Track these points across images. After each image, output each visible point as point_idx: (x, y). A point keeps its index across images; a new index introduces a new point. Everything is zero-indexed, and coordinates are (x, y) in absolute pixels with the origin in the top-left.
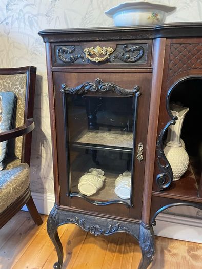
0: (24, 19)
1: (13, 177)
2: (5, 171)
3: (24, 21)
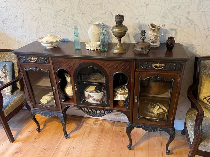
0: (11, 28)
1: (15, 98)
2: (13, 95)
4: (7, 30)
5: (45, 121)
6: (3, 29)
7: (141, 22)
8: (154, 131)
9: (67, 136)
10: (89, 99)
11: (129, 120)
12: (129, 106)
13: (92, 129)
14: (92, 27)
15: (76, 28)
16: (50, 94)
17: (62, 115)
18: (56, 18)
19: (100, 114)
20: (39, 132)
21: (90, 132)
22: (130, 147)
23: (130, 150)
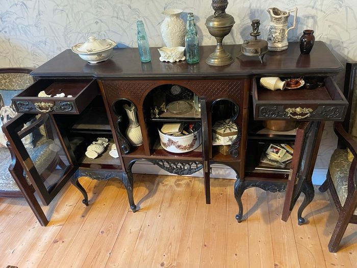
0: (18, 29)
1: (42, 153)
2: (36, 148)
3: (19, 30)
4: (10, 33)
5: (93, 186)
6: (3, 31)
7: (254, 6)
8: (279, 191)
9: (135, 208)
10: (170, 146)
11: (238, 177)
12: (239, 153)
13: (174, 193)
14: (168, 19)
15: (140, 24)
16: (99, 142)
17: (125, 175)
18: (99, 5)
19: (190, 169)
20: (87, 205)
21: (172, 199)
22: (240, 218)
23: (239, 222)
